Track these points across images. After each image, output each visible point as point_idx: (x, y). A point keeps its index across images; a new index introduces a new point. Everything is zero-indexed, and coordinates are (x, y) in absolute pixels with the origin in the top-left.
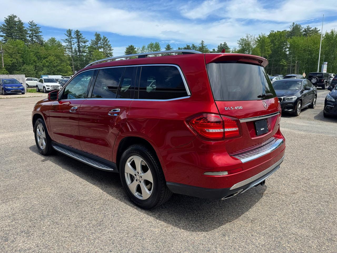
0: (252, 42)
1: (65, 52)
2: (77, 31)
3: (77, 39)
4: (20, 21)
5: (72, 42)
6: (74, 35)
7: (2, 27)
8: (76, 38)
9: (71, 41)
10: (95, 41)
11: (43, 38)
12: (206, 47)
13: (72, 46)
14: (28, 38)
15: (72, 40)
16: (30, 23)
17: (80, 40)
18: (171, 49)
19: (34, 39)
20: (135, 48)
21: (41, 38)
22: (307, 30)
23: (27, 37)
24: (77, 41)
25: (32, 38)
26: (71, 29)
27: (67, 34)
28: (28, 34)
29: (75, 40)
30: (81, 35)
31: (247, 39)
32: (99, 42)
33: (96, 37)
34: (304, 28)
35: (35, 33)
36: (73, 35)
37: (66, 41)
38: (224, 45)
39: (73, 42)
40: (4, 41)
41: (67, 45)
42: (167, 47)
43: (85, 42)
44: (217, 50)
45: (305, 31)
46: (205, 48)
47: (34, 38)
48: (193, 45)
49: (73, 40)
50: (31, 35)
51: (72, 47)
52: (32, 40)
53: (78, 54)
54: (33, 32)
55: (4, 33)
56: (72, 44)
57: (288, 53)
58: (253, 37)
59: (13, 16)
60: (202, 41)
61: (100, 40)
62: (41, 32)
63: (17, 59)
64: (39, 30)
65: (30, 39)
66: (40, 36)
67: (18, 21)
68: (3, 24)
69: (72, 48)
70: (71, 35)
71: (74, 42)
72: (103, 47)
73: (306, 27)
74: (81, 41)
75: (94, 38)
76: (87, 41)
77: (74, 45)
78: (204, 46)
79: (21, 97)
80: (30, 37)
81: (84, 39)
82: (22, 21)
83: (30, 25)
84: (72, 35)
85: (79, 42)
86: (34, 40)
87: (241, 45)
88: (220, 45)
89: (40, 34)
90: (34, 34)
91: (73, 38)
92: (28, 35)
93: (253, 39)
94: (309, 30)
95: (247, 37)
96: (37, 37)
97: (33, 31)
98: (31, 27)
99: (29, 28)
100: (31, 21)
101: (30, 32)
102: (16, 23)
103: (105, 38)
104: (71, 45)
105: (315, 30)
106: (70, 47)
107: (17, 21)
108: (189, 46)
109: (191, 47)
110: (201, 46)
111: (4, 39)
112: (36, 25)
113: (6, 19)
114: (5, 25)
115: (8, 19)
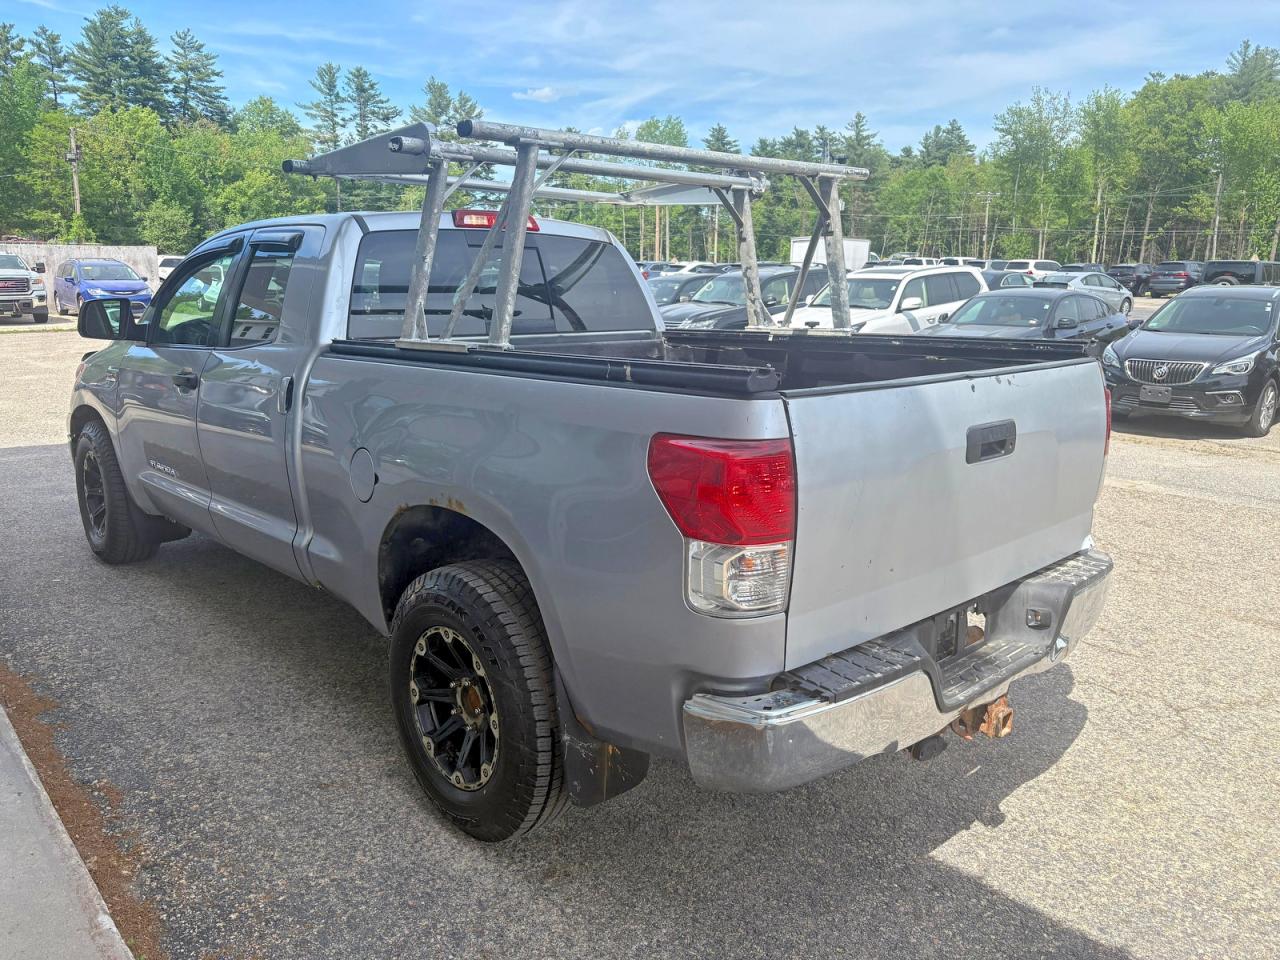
2: (359, 70)
3: (355, 104)
4: (141, 33)
5: (336, 115)
6: (347, 88)
7: (76, 53)
8: (354, 100)
9: (335, 112)
10: (426, 112)
11: (226, 98)
12: (873, 141)
13: (339, 131)
14: (170, 98)
15: (336, 106)
16: (177, 39)
17: (368, 109)
18: (730, 143)
19: (192, 103)
21: (219, 97)
23: (167, 92)
24: (357, 112)
25: (186, 100)
26: (334, 66)
27: (319, 83)
28: (170, 81)
29: (350, 109)
30: (372, 86)
31: (1034, 110)
32: (444, 118)
33: (429, 96)
35: (200, 80)
36: (343, 88)
37: (314, 112)
38: (948, 132)
39: (341, 115)
41: (319, 127)
42: (711, 136)
43: (386, 118)
44: (922, 152)
46: (868, 144)
47: (193, 98)
48: (822, 130)
49: (341, 109)
50: (183, 86)
51: (337, 136)
52: (184, 105)
54: (189, 72)
55: (80, 78)
56: (336, 123)
58: (1063, 102)
60: (859, 116)
61: (445, 109)
62: (217, 74)
63: (125, 182)
64: (212, 67)
65: (177, 101)
66: (217, 89)
67: (134, 33)
68: (78, 41)
69: (335, 141)
70: (335, 87)
71: (347, 116)
74: (373, 113)
75: (423, 102)
76: (398, 113)
77: (343, 126)
78: (865, 134)
80: (175, 91)
81: (384, 105)
82: (149, 33)
83: (177, 44)
84: (339, 89)
85: (363, 117)
86: (192, 108)
87: (1009, 137)
88: (932, 132)
89: (217, 82)
90: (193, 83)
91: (343, 100)
92: (171, 87)
93: (1061, 109)
95: (1038, 101)
96: (204, 94)
97: (189, 69)
98: (181, 55)
99: (175, 60)
100: (180, 32)
101: (179, 76)
102: (128, 40)
103: (468, 101)
104: (334, 129)
106: (328, 136)
107: (131, 29)
108: (807, 132)
109: (811, 139)
110: (851, 134)
111: (81, 98)
112: (202, 46)
113: (89, 24)
114: (87, 46)
115: (98, 24)
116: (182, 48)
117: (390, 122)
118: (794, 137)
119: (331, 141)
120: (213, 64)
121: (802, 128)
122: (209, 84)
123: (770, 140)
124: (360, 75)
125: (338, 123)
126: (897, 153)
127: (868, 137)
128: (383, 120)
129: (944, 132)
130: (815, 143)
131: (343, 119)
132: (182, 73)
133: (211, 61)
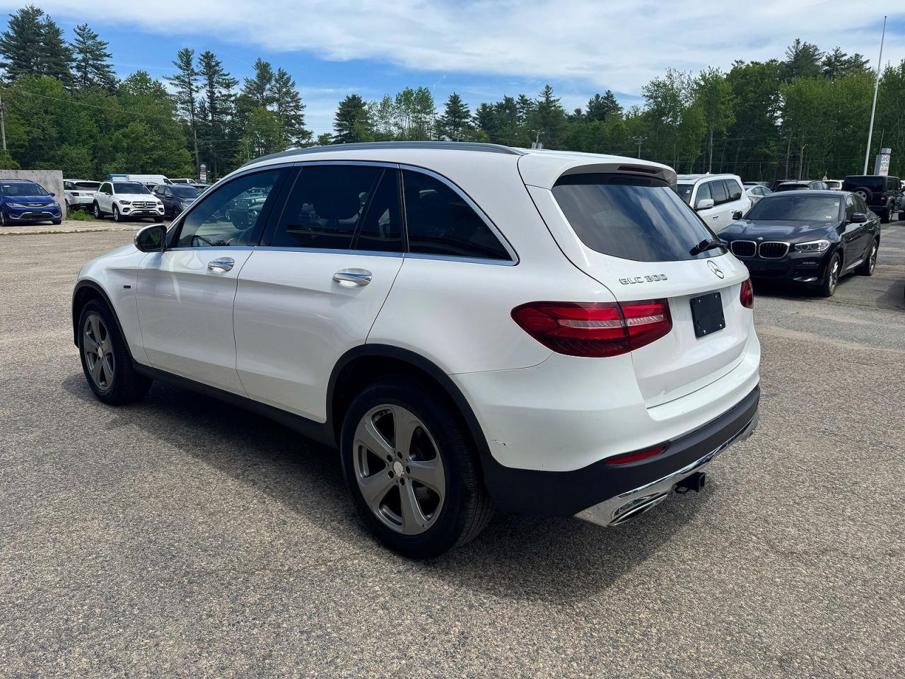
0: (683, 91)
1: (173, 112)
2: (208, 53)
3: (206, 77)
4: (51, 25)
5: (192, 85)
6: (199, 65)
7: (4, 39)
8: (204, 74)
9: (192, 82)
10: (255, 83)
11: (114, 73)
12: (558, 104)
13: (194, 95)
14: (74, 72)
15: (192, 78)
16: (78, 31)
17: (215, 80)
18: (462, 106)
19: (90, 76)
20: (365, 104)
21: (110, 72)
22: (833, 59)
23: (71, 68)
24: (207, 82)
25: (86, 73)
26: (190, 50)
27: (179, 62)
28: (74, 60)
29: (201, 81)
30: (217, 64)
31: (668, 83)
32: (268, 86)
33: (258, 71)
34: (826, 54)
35: (94, 59)
36: (196, 65)
37: (176, 82)
38: (606, 98)
39: (195, 84)
40: (8, 78)
41: (180, 93)
42: (450, 101)
43: (228, 86)
44: (587, 112)
45: (829, 62)
46: (554, 106)
47: (91, 73)
48: (523, 97)
49: (195, 80)
50: (83, 64)
51: (193, 99)
52: (85, 77)
53: (210, 118)
54: (88, 54)
55: (8, 58)
56: (192, 90)
57: (779, 122)
58: (687, 78)
59: (33, 9)
60: (548, 87)
61: (269, 81)
62: (108, 56)
63: (43, 130)
64: (104, 51)
65: (79, 74)
66: (108, 66)
67: (46, 26)
68: (5, 31)
69: (192, 101)
70: (190, 65)
71: (200, 84)
72: (277, 100)
73: (832, 53)
74: (218, 83)
75: (253, 75)
76: (236, 83)
77: (197, 92)
78: (552, 99)
79: (50, 233)
80: (79, 68)
81: (226, 77)
82: (57, 26)
83: (78, 34)
84: (193, 66)
85: (211, 85)
86: (90, 79)
87: (651, 101)
88: (594, 98)
89: (107, 61)
90: (91, 62)
91: (196, 74)
92: (74, 64)
93: (686, 82)
94: (840, 61)
95: (670, 76)
96: (99, 70)
97: (88, 52)
98: (82, 42)
99: (78, 45)
100: (80, 25)
101: (80, 57)
102: (42, 30)
103: (285, 74)
104: (191, 93)
105: (855, 61)
106: (187, 98)
107: (44, 23)
108: (512, 99)
109: (515, 103)
110: (543, 100)
111: (9, 72)
112: (96, 36)
113: (13, 19)
114: (12, 35)
115: (20, 19)
116: (82, 37)
117: (230, 89)
118: (504, 102)
119: (189, 102)
120: (105, 48)
121: (509, 96)
122: (102, 63)
123: (489, 104)
124: (208, 57)
125: (194, 90)
126: (572, 113)
127: (554, 101)
128: (225, 87)
129: (602, 98)
130: (518, 106)
131: (197, 87)
132: (82, 55)
133: (104, 47)
